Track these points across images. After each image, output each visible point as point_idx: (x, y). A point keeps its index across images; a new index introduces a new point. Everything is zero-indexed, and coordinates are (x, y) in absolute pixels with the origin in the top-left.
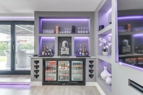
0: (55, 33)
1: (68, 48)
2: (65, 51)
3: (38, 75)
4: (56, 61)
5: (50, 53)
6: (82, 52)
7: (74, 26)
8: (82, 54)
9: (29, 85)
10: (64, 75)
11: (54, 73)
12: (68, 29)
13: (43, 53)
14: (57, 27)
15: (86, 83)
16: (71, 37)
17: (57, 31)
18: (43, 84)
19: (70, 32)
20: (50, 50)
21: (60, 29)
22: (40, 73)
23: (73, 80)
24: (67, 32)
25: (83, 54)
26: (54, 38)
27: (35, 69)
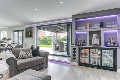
0: (86, 28)
1: (98, 40)
2: (95, 41)
3: (75, 58)
4: (88, 49)
5: (82, 43)
6: (111, 43)
7: (103, 22)
8: (111, 44)
9: (69, 64)
10: (95, 60)
11: (87, 57)
12: (97, 25)
13: (77, 43)
14: (88, 24)
16: (100, 31)
17: (88, 27)
18: (79, 65)
19: (99, 27)
20: (82, 41)
21: (90, 26)
22: (77, 57)
23: (103, 65)
24: (97, 28)
26: (86, 32)
27: (74, 54)
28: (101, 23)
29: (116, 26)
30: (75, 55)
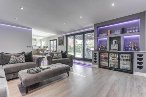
0: (107, 35)
1: (117, 45)
2: (115, 47)
3: (96, 61)
4: (107, 54)
5: (104, 48)
6: (131, 48)
7: (124, 28)
8: (131, 49)
9: (91, 66)
10: (114, 64)
11: (106, 61)
12: (117, 31)
13: (99, 49)
14: (109, 31)
15: (134, 72)
16: (120, 37)
17: (109, 34)
18: (99, 67)
19: (119, 33)
20: (104, 47)
21: (111, 32)
22: (97, 60)
23: (121, 68)
24: (117, 33)
25: (133, 49)
26: (107, 39)
27: (94, 58)
28: (122, 28)
29: (137, 31)
30: (96, 59)
